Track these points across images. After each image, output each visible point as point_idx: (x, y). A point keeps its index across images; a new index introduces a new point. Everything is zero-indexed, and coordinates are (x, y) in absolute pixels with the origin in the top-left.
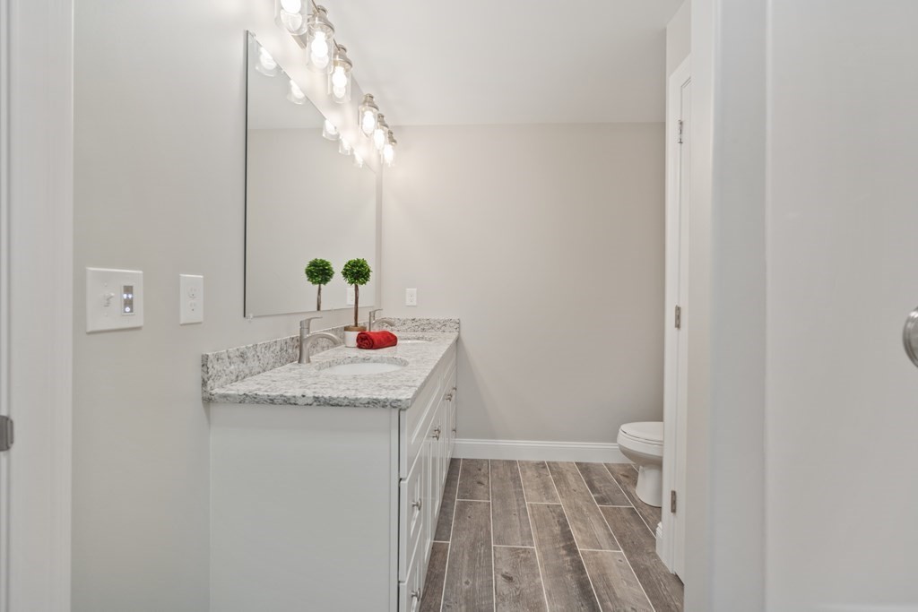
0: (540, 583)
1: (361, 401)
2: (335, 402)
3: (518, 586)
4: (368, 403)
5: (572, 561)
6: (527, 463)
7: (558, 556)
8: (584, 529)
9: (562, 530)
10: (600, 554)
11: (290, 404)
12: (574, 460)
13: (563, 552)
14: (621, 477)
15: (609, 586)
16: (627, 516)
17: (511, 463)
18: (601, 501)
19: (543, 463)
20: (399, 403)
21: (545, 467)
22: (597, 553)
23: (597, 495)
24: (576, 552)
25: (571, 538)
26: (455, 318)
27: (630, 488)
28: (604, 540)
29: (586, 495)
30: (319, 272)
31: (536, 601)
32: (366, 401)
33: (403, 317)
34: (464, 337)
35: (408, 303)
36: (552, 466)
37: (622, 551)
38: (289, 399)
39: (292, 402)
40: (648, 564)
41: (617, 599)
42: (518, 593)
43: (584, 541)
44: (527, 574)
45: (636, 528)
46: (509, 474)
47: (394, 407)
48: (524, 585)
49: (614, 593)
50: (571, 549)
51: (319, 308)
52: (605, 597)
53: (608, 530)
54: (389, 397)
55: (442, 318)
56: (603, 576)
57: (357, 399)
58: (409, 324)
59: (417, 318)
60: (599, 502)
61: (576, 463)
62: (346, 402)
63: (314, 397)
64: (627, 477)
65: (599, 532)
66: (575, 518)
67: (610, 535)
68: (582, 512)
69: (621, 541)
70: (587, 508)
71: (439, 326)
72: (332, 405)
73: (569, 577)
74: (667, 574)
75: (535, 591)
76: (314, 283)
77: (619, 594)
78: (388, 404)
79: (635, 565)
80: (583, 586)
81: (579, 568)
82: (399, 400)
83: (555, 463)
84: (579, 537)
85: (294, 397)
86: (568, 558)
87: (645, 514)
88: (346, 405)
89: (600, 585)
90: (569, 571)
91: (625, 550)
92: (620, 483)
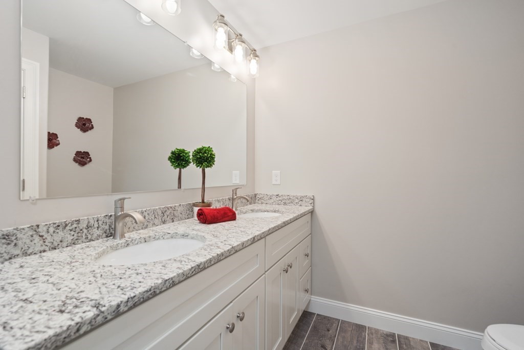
6: (377, 331)
12: (429, 339)
17: (360, 328)
19: (393, 335)
21: (394, 341)
26: (310, 194)
30: (179, 159)
33: (270, 193)
34: (318, 210)
35: (274, 182)
36: (402, 340)
46: (355, 342)
51: (180, 187)
55: (299, 194)
58: (274, 198)
59: (280, 194)
61: (432, 344)
71: (297, 201)
76: (176, 167)
83: (407, 338)
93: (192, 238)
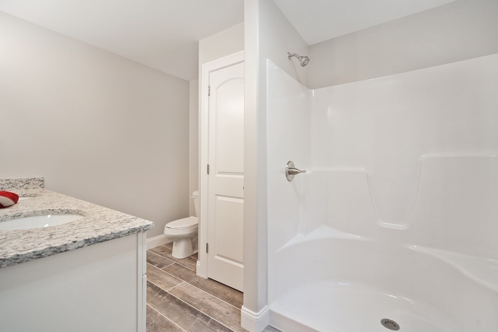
0: (161, 315)
1: (123, 233)
2: (104, 238)
3: (151, 323)
4: (129, 232)
5: (167, 297)
7: (160, 299)
8: (162, 282)
9: (152, 288)
10: (177, 288)
11: (61, 252)
13: (161, 296)
14: (161, 253)
15: (189, 297)
16: (176, 267)
18: (160, 266)
20: (148, 227)
22: (175, 288)
23: (156, 265)
24: (166, 293)
25: (159, 289)
27: (169, 256)
28: (174, 282)
29: (151, 267)
31: (165, 323)
32: (127, 232)
37: (184, 281)
38: (60, 248)
39: (63, 250)
40: (197, 280)
41: (195, 299)
42: (153, 326)
43: (166, 287)
44: (151, 316)
45: (183, 270)
47: (145, 230)
48: (153, 322)
49: (193, 298)
50: (163, 293)
52: (191, 302)
53: (172, 277)
54: (142, 225)
56: (184, 295)
57: (121, 232)
60: (160, 268)
62: (112, 236)
63: (85, 240)
64: (163, 251)
65: (169, 279)
66: (154, 279)
67: (175, 278)
68: (155, 275)
69: (181, 278)
70: (157, 273)
71: (21, 184)
72: (101, 242)
73: (171, 304)
74: (205, 280)
75: (161, 320)
77: (195, 297)
78: (142, 229)
79: (193, 284)
80: (179, 303)
81: (173, 298)
82: (149, 225)
84: (163, 286)
85: (66, 245)
86: (165, 297)
87: (182, 263)
88: (113, 238)
89: (186, 299)
90: (169, 302)
91: (185, 281)
92: (162, 255)
93: (25, 217)
